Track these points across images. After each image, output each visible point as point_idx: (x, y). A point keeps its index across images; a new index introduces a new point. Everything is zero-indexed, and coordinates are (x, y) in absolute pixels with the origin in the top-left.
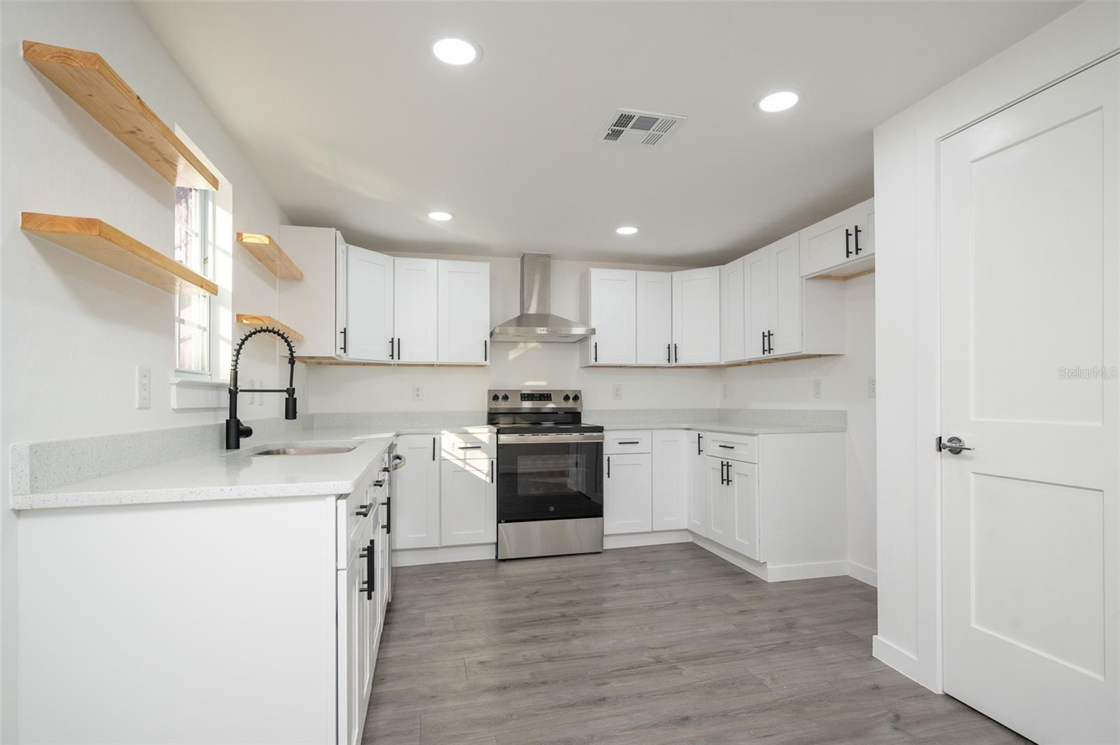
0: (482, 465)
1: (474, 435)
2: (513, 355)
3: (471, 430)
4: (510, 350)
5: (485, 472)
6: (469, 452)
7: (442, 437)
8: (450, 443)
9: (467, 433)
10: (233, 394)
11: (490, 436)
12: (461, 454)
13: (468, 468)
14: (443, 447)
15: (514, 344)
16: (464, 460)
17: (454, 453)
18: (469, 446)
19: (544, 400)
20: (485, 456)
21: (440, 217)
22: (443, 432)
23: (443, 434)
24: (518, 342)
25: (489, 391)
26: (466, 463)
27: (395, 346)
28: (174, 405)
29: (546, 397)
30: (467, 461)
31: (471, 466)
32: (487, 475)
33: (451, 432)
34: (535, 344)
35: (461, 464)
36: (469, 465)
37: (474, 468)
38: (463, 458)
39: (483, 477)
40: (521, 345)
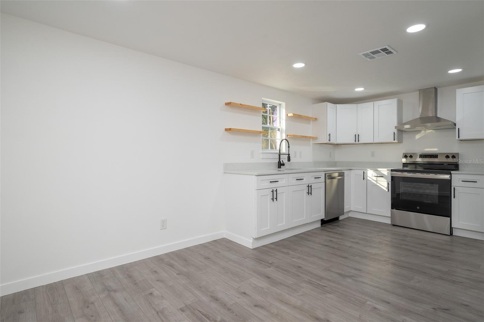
0: (384, 184)
1: (381, 172)
2: (418, 136)
3: (379, 169)
4: (416, 135)
5: (386, 187)
6: (378, 178)
7: (368, 171)
8: (371, 174)
9: (378, 170)
10: (280, 155)
11: (388, 172)
12: (375, 178)
13: (378, 184)
14: (368, 175)
15: (419, 131)
16: (376, 181)
17: (372, 178)
18: (378, 176)
19: (433, 158)
20: (386, 180)
21: (360, 89)
22: (368, 169)
23: (368, 170)
24: (421, 131)
25: (403, 153)
26: (377, 182)
27: (357, 137)
28: (261, 158)
29: (435, 156)
30: (378, 182)
31: (379, 184)
32: (386, 188)
33: (371, 170)
34: (431, 131)
35: (375, 183)
36: (378, 183)
37: (381, 185)
38: (376, 180)
39: (385, 189)
40: (423, 132)
